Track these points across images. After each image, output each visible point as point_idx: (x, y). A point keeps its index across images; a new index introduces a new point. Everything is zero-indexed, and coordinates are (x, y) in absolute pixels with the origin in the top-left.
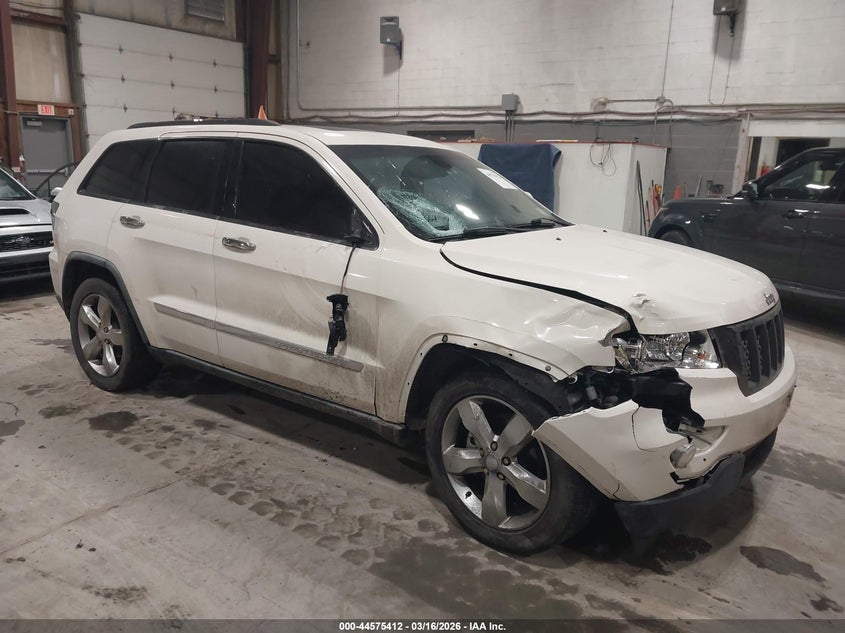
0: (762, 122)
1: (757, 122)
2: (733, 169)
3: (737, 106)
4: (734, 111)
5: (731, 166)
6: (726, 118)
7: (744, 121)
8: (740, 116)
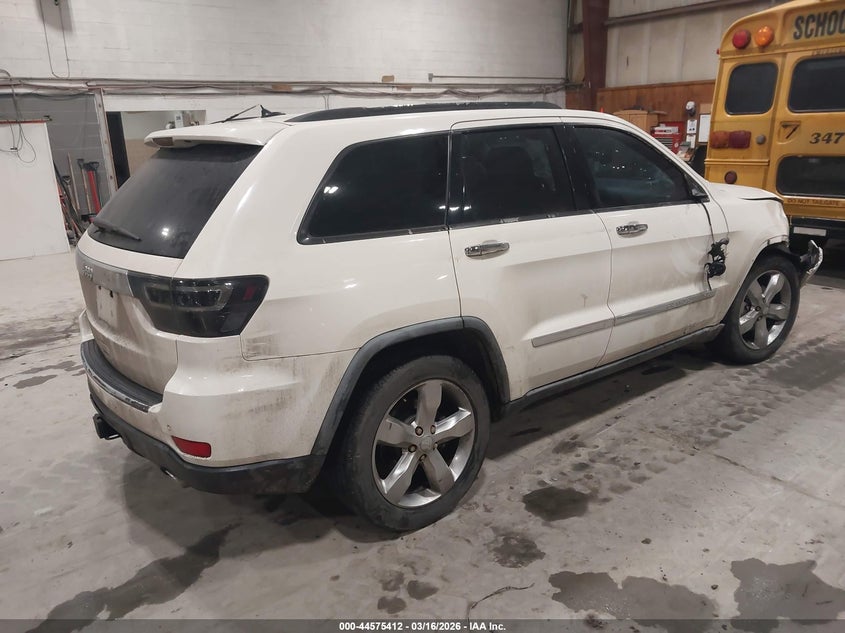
0: (115, 97)
1: (109, 97)
2: (100, 145)
3: (86, 81)
4: (84, 85)
5: (98, 142)
6: (76, 92)
7: (97, 96)
8: (90, 90)
